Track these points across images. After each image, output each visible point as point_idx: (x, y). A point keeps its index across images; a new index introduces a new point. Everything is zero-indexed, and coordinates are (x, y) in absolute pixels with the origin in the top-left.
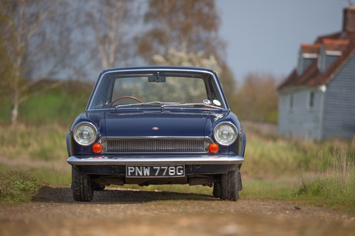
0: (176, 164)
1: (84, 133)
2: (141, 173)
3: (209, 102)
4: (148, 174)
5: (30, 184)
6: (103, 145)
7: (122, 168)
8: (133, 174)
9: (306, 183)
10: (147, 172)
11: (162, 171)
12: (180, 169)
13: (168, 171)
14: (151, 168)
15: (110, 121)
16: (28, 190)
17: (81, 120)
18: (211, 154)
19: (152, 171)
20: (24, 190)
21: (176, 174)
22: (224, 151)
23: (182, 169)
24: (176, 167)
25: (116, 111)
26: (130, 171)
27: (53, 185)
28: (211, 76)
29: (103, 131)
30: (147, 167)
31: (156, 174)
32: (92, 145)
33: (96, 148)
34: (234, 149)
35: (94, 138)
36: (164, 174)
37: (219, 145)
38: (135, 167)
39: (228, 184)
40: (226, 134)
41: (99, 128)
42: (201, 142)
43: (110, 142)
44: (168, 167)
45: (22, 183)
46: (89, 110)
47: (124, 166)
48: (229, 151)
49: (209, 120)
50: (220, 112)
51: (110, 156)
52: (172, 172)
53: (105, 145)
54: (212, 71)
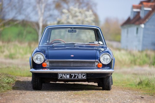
0: (82, 73)
1: (38, 57)
2: (65, 77)
3: (97, 42)
4: (69, 78)
5: (11, 80)
6: (47, 63)
7: (56, 74)
8: (61, 77)
9: (142, 80)
10: (68, 76)
11: (75, 76)
12: (84, 75)
13: (78, 76)
14: (70, 75)
15: (50, 52)
16: (10, 83)
17: (37, 51)
18: (99, 68)
19: (71, 76)
20: (8, 83)
21: (82, 78)
22: (105, 67)
23: (85, 75)
24: (82, 74)
25: (53, 47)
26: (60, 76)
27: (21, 79)
28: (98, 30)
29: (47, 57)
30: (68, 74)
31: (73, 78)
32: (42, 64)
33: (44, 65)
34: (109, 66)
35: (43, 60)
36: (76, 78)
37: (103, 64)
38: (62, 74)
39: (106, 82)
40: (106, 59)
41: (45, 56)
42: (94, 62)
43: (50, 62)
44: (78, 74)
45: (7, 80)
46: (40, 46)
47: (57, 74)
48: (107, 67)
49: (98, 52)
50: (103, 47)
51: (51, 69)
52: (80, 77)
53: (48, 63)
54: (98, 28)
